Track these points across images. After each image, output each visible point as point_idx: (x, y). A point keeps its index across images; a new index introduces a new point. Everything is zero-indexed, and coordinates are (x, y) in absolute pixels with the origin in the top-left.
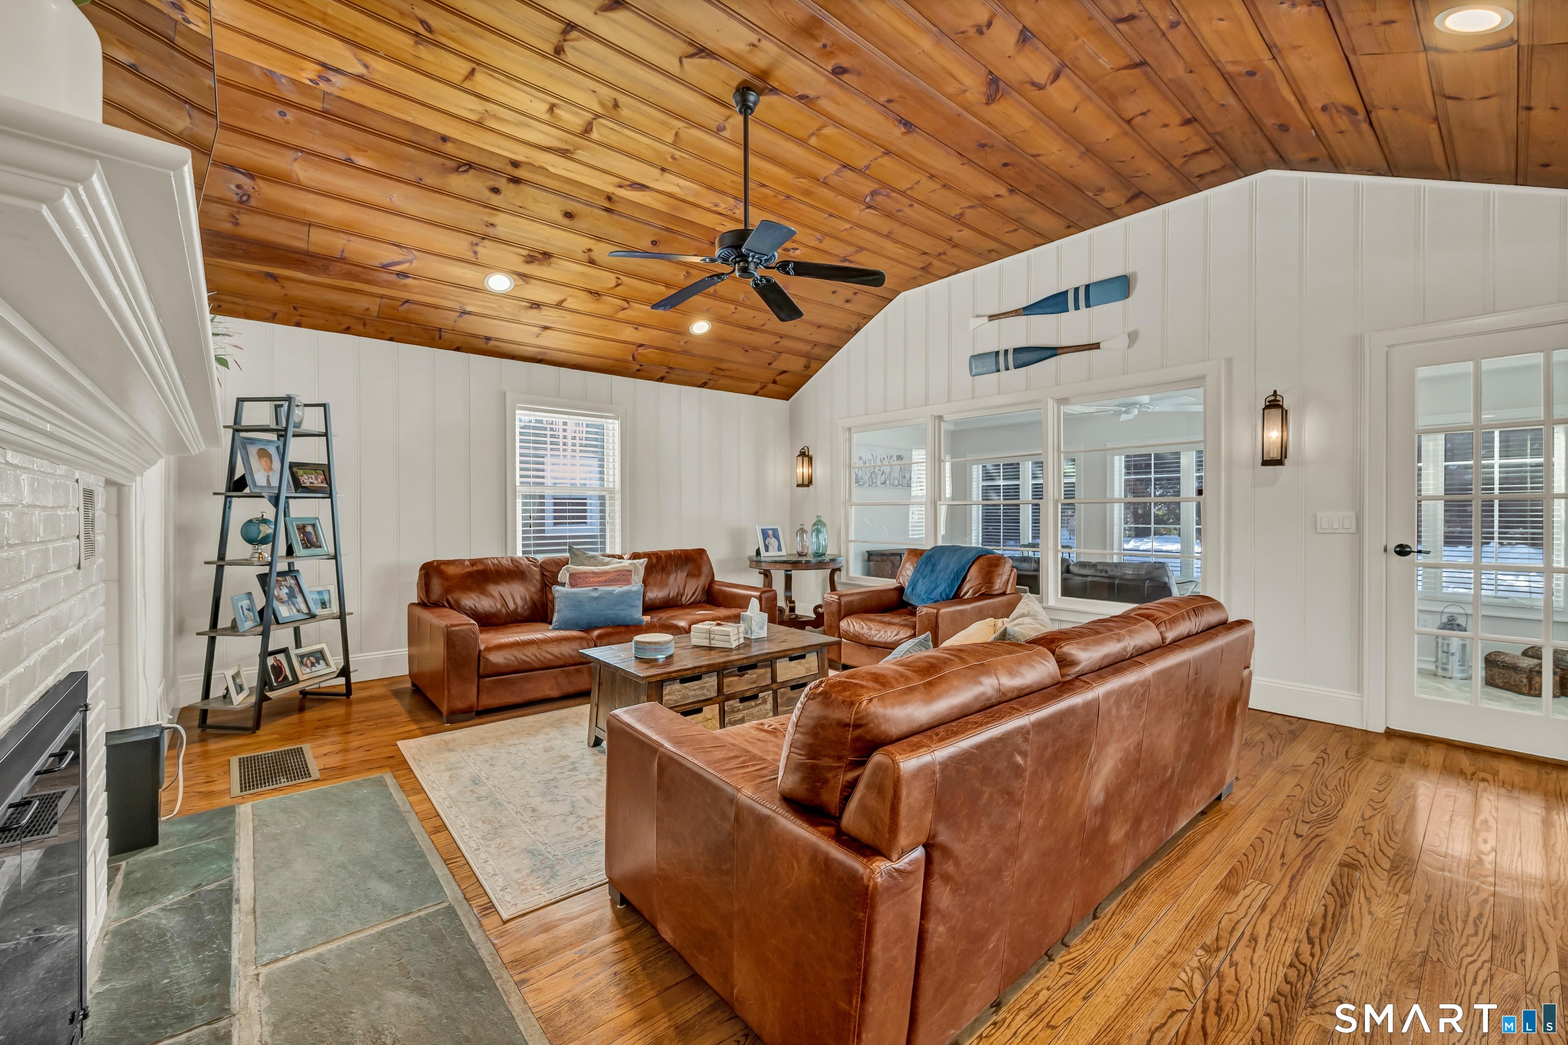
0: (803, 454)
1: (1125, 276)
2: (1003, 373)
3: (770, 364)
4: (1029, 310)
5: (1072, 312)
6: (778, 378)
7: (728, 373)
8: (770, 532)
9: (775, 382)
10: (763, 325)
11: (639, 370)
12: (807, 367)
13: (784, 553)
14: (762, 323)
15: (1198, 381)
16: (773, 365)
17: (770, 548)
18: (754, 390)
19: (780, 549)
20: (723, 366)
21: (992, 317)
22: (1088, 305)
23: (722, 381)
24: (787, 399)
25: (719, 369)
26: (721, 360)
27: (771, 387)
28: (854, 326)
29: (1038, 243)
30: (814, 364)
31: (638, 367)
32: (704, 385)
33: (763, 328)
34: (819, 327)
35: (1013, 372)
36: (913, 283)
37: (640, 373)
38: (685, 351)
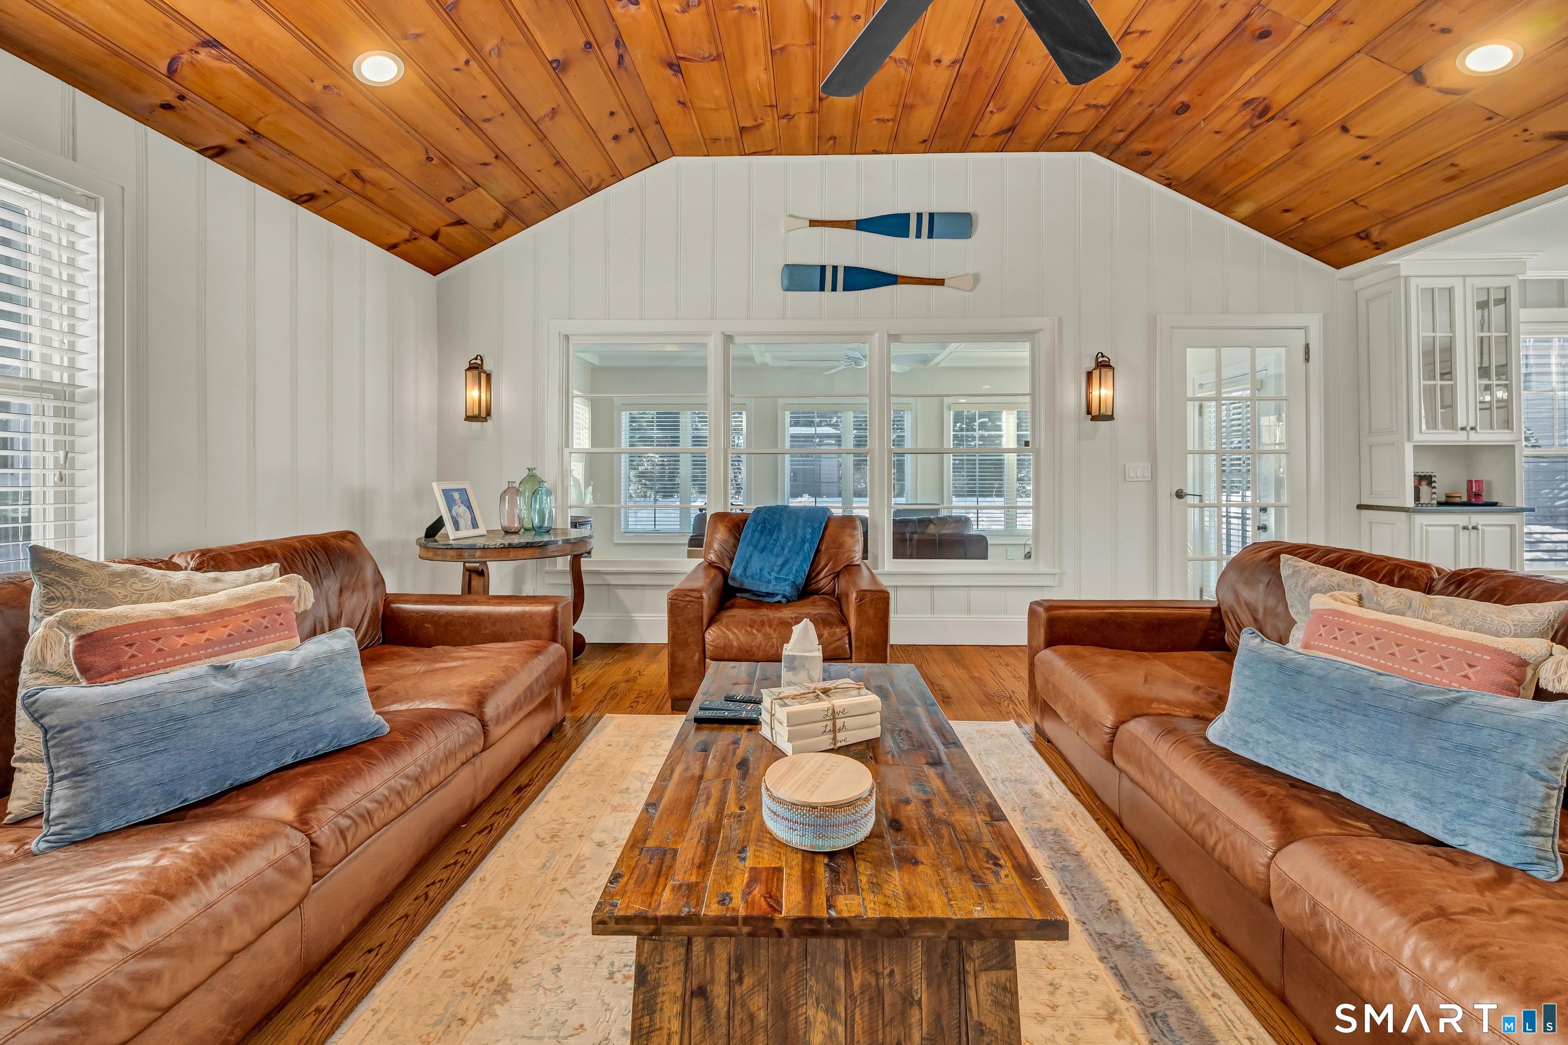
0: (476, 367)
1: (969, 214)
2: (827, 294)
3: (449, 200)
4: (863, 225)
5: (912, 240)
6: (445, 230)
7: (370, 191)
8: (456, 496)
9: (435, 237)
10: (487, 120)
11: (167, 107)
12: (498, 225)
13: (482, 530)
14: (488, 116)
15: (1029, 335)
16: (451, 206)
17: (462, 524)
18: (392, 240)
19: (475, 525)
20: (369, 172)
21: (813, 223)
22: (930, 236)
23: (350, 204)
24: (435, 273)
25: (357, 174)
26: (373, 158)
27: (426, 243)
28: (594, 184)
29: (878, 149)
30: (511, 222)
31: (170, 98)
32: (306, 200)
33: (484, 126)
34: (557, 163)
35: (840, 294)
36: (691, 149)
37: (168, 115)
38: (314, 109)
